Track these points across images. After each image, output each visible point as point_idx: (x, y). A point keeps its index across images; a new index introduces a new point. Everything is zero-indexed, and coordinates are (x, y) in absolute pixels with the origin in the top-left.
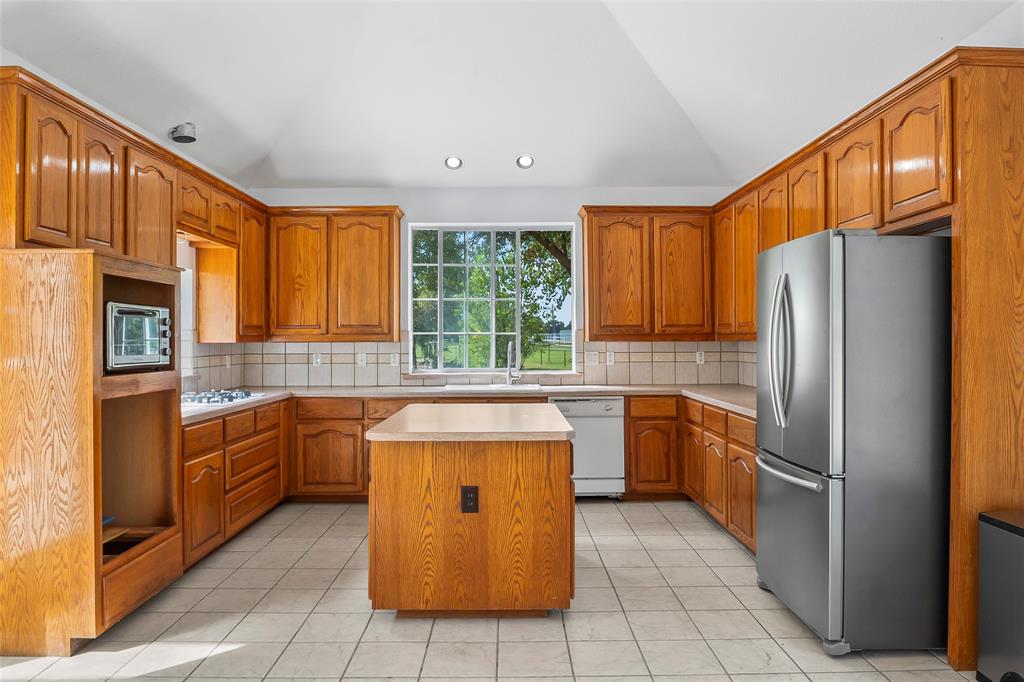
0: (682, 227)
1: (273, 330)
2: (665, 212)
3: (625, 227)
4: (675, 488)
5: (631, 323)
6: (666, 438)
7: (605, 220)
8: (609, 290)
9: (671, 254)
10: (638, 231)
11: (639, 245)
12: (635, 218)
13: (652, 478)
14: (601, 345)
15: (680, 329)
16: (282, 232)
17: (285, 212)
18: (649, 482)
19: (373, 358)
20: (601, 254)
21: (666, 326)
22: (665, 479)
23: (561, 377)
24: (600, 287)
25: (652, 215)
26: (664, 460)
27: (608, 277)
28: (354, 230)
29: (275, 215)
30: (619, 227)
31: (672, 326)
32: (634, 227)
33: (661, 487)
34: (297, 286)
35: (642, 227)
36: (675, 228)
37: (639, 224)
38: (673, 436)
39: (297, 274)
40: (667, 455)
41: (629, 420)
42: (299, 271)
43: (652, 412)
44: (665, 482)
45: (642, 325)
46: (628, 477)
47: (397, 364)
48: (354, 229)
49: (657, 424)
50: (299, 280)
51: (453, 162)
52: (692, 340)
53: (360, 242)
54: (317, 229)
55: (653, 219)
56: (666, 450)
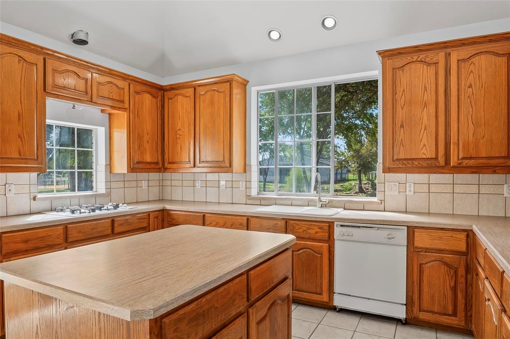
0: (483, 57)
1: (166, 165)
2: (464, 45)
3: (419, 66)
4: (463, 324)
5: (425, 157)
6: (452, 272)
7: (399, 62)
8: (402, 126)
9: (470, 86)
10: (433, 68)
11: (433, 81)
12: (431, 56)
13: (436, 309)
14: (401, 176)
15: (481, 161)
16: (170, 101)
17: (172, 88)
18: (433, 312)
19: (230, 184)
20: (394, 93)
21: (464, 158)
22: (450, 313)
23: (364, 203)
24: (394, 123)
25: (448, 50)
26: (449, 293)
27: (401, 114)
28: (208, 95)
29: (167, 91)
30: (413, 65)
31: (470, 158)
32: (429, 64)
33: (446, 320)
34: (178, 136)
35: (438, 63)
36: (475, 60)
37: (435, 60)
38: (462, 271)
39: (178, 128)
40: (454, 289)
41: (413, 250)
42: (179, 126)
43: (438, 244)
44: (450, 315)
45: (436, 158)
46: (409, 304)
47: (244, 189)
48: (209, 93)
49: (443, 258)
50: (179, 132)
51: (275, 35)
52: (494, 172)
53: (212, 103)
54: (189, 97)
55: (450, 54)
56: (453, 284)
